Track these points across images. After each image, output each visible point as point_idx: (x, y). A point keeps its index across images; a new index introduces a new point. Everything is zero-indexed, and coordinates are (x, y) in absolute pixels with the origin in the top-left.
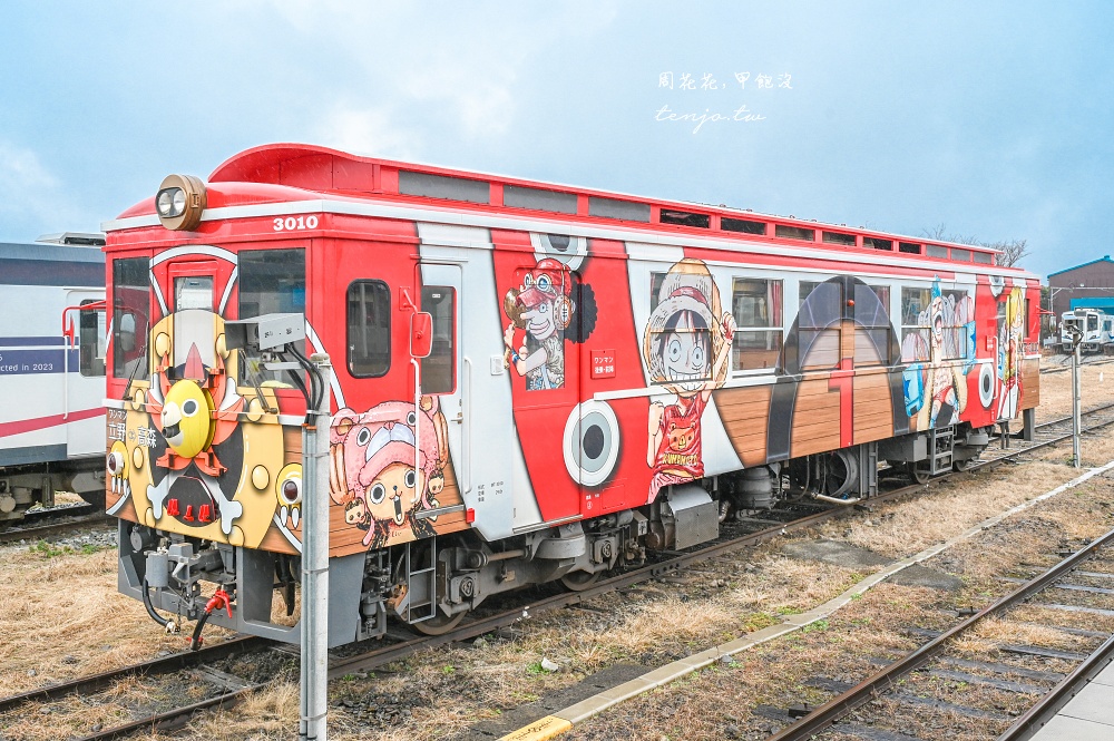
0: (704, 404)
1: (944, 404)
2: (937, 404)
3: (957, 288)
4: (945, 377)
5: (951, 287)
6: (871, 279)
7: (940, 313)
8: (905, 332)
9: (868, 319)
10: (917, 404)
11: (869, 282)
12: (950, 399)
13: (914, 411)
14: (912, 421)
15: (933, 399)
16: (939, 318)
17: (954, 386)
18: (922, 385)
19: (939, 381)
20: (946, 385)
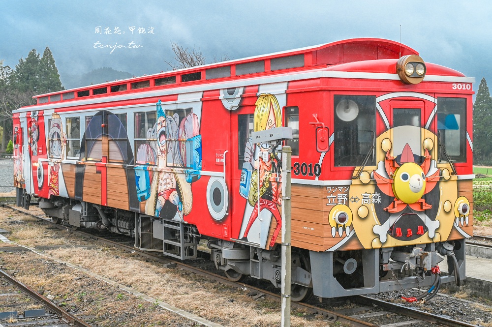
0: (59, 168)
1: (167, 201)
2: (162, 200)
3: (180, 107)
4: (168, 180)
5: (174, 107)
6: (116, 111)
7: (164, 129)
8: (138, 144)
9: (115, 135)
10: (145, 194)
11: (115, 112)
12: (174, 198)
13: (143, 199)
14: (142, 205)
15: (157, 195)
16: (163, 133)
17: (178, 188)
18: (149, 182)
19: (164, 183)
20: (169, 187)
